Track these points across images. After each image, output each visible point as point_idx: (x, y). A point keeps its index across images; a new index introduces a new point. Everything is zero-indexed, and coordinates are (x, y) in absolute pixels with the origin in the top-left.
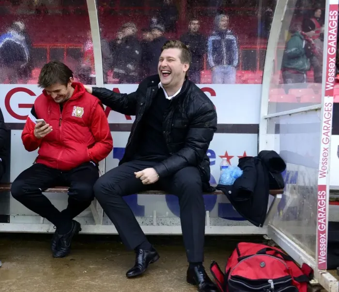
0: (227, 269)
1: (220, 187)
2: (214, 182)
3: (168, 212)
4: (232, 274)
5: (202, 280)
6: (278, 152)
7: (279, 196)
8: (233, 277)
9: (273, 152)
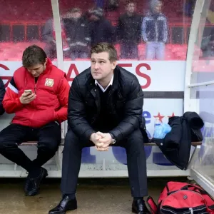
0: (159, 201)
1: (154, 140)
2: (150, 136)
3: (114, 160)
4: (163, 204)
5: (142, 210)
6: (198, 113)
7: (199, 147)
8: (164, 207)
9: (195, 113)
